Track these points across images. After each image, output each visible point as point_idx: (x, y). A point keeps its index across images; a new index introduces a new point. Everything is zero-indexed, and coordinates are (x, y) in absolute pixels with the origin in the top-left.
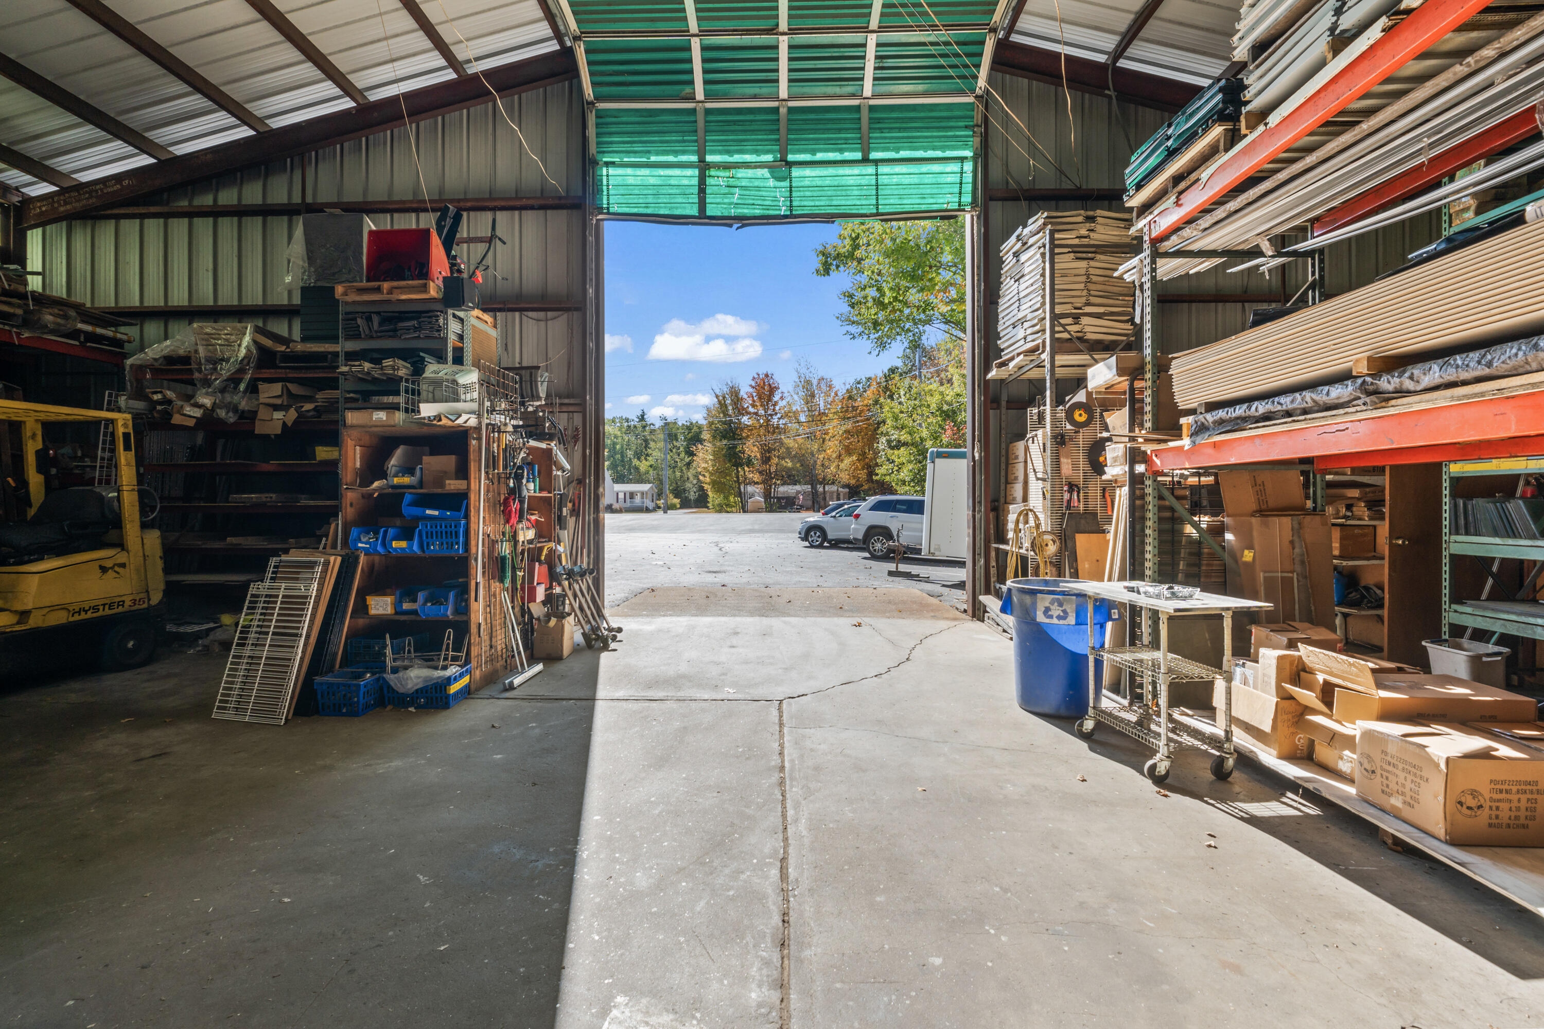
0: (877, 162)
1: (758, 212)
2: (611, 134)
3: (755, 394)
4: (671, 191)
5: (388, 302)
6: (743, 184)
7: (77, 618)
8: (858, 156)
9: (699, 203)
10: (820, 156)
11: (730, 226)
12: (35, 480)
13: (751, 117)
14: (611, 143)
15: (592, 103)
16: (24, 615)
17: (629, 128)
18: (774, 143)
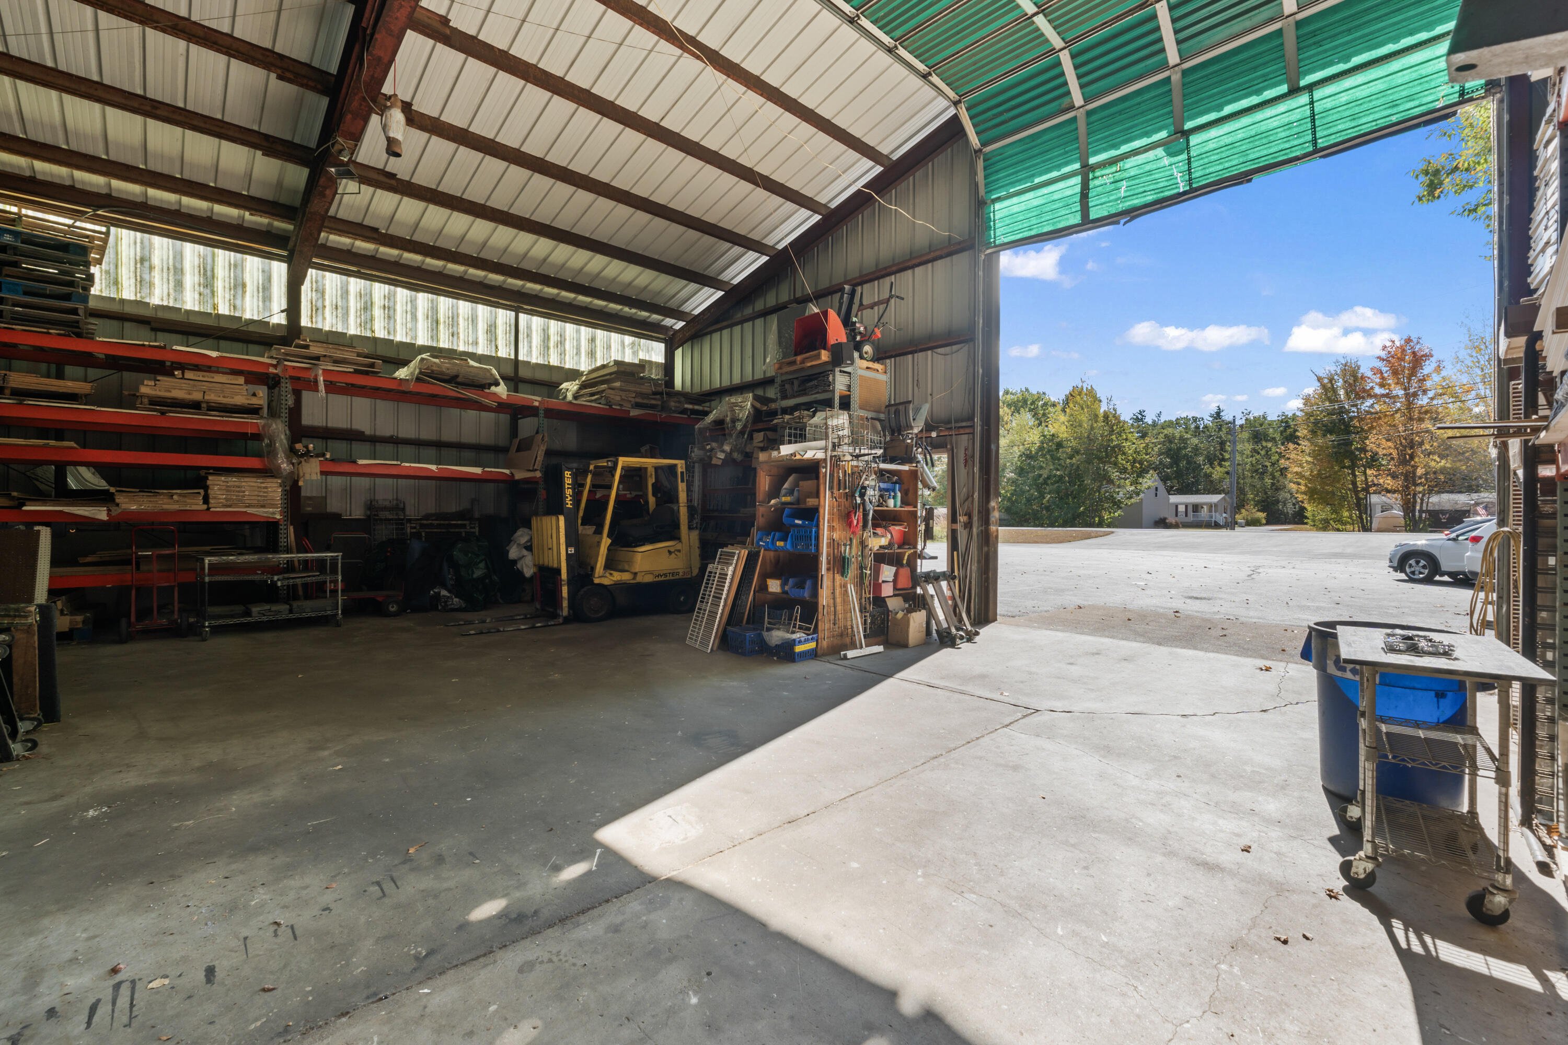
0: (1310, 88)
1: (1150, 198)
2: (997, 171)
3: (1384, 369)
4: (1054, 207)
5: (802, 369)
6: (1132, 174)
7: (657, 579)
8: (1284, 89)
9: (1082, 210)
10: (1228, 110)
11: (1117, 223)
12: (652, 500)
13: (1139, 99)
14: (998, 180)
15: (980, 150)
16: (635, 574)
17: (1020, 157)
18: (1167, 116)
